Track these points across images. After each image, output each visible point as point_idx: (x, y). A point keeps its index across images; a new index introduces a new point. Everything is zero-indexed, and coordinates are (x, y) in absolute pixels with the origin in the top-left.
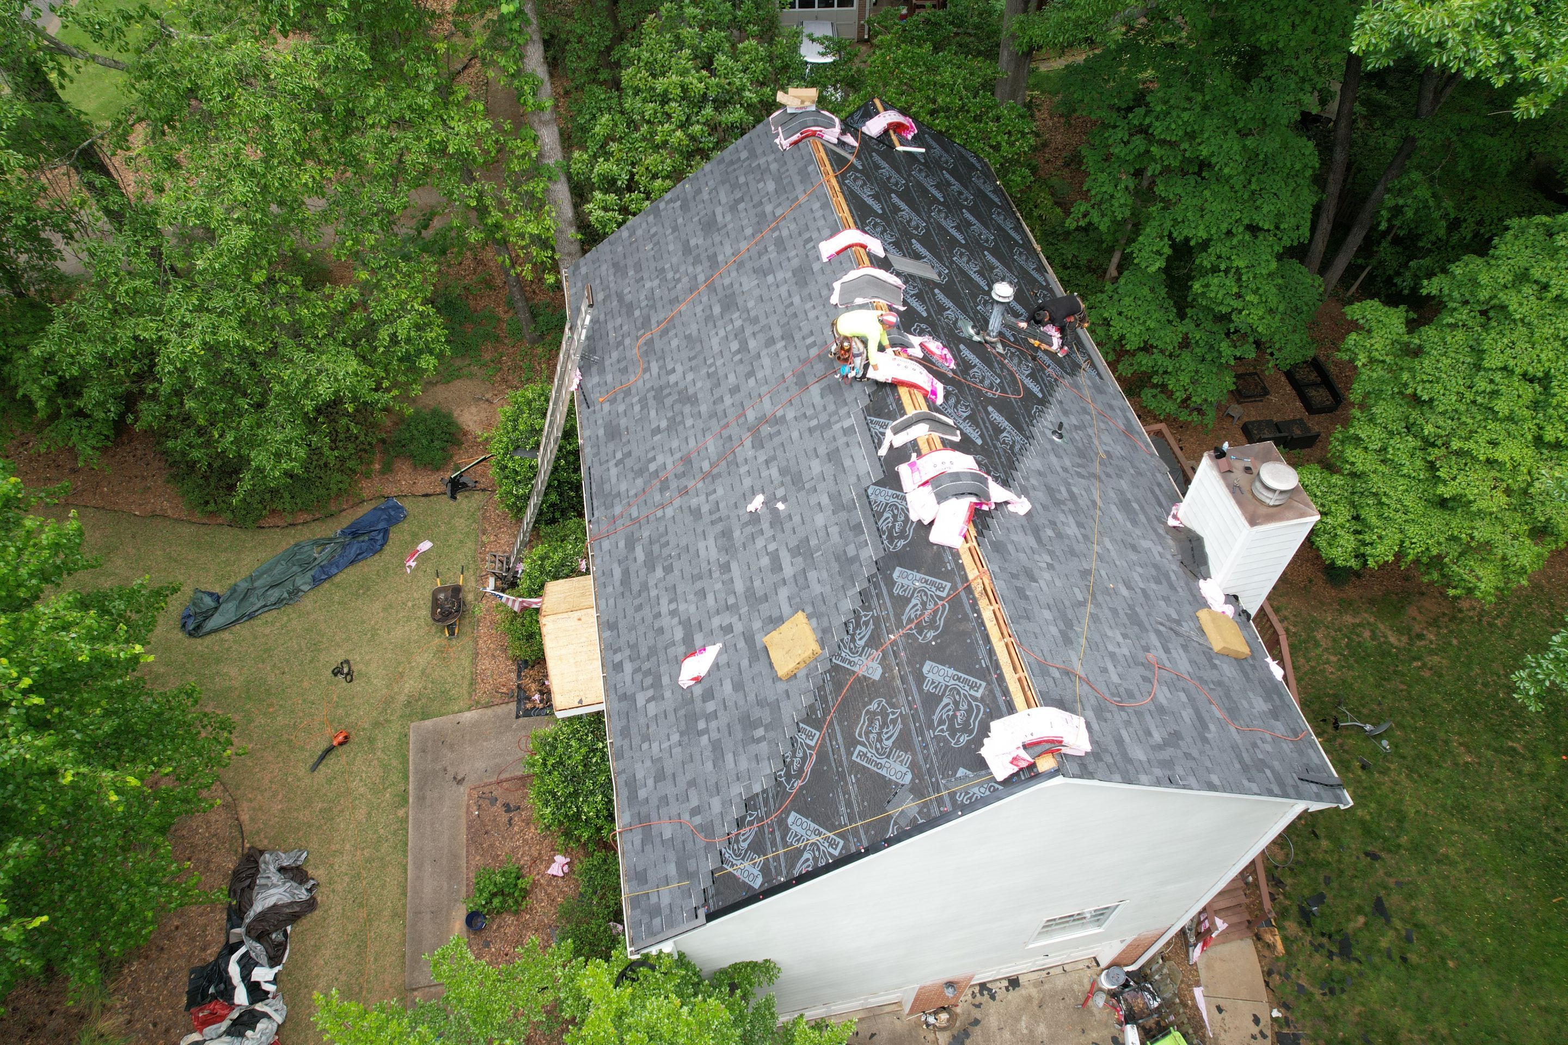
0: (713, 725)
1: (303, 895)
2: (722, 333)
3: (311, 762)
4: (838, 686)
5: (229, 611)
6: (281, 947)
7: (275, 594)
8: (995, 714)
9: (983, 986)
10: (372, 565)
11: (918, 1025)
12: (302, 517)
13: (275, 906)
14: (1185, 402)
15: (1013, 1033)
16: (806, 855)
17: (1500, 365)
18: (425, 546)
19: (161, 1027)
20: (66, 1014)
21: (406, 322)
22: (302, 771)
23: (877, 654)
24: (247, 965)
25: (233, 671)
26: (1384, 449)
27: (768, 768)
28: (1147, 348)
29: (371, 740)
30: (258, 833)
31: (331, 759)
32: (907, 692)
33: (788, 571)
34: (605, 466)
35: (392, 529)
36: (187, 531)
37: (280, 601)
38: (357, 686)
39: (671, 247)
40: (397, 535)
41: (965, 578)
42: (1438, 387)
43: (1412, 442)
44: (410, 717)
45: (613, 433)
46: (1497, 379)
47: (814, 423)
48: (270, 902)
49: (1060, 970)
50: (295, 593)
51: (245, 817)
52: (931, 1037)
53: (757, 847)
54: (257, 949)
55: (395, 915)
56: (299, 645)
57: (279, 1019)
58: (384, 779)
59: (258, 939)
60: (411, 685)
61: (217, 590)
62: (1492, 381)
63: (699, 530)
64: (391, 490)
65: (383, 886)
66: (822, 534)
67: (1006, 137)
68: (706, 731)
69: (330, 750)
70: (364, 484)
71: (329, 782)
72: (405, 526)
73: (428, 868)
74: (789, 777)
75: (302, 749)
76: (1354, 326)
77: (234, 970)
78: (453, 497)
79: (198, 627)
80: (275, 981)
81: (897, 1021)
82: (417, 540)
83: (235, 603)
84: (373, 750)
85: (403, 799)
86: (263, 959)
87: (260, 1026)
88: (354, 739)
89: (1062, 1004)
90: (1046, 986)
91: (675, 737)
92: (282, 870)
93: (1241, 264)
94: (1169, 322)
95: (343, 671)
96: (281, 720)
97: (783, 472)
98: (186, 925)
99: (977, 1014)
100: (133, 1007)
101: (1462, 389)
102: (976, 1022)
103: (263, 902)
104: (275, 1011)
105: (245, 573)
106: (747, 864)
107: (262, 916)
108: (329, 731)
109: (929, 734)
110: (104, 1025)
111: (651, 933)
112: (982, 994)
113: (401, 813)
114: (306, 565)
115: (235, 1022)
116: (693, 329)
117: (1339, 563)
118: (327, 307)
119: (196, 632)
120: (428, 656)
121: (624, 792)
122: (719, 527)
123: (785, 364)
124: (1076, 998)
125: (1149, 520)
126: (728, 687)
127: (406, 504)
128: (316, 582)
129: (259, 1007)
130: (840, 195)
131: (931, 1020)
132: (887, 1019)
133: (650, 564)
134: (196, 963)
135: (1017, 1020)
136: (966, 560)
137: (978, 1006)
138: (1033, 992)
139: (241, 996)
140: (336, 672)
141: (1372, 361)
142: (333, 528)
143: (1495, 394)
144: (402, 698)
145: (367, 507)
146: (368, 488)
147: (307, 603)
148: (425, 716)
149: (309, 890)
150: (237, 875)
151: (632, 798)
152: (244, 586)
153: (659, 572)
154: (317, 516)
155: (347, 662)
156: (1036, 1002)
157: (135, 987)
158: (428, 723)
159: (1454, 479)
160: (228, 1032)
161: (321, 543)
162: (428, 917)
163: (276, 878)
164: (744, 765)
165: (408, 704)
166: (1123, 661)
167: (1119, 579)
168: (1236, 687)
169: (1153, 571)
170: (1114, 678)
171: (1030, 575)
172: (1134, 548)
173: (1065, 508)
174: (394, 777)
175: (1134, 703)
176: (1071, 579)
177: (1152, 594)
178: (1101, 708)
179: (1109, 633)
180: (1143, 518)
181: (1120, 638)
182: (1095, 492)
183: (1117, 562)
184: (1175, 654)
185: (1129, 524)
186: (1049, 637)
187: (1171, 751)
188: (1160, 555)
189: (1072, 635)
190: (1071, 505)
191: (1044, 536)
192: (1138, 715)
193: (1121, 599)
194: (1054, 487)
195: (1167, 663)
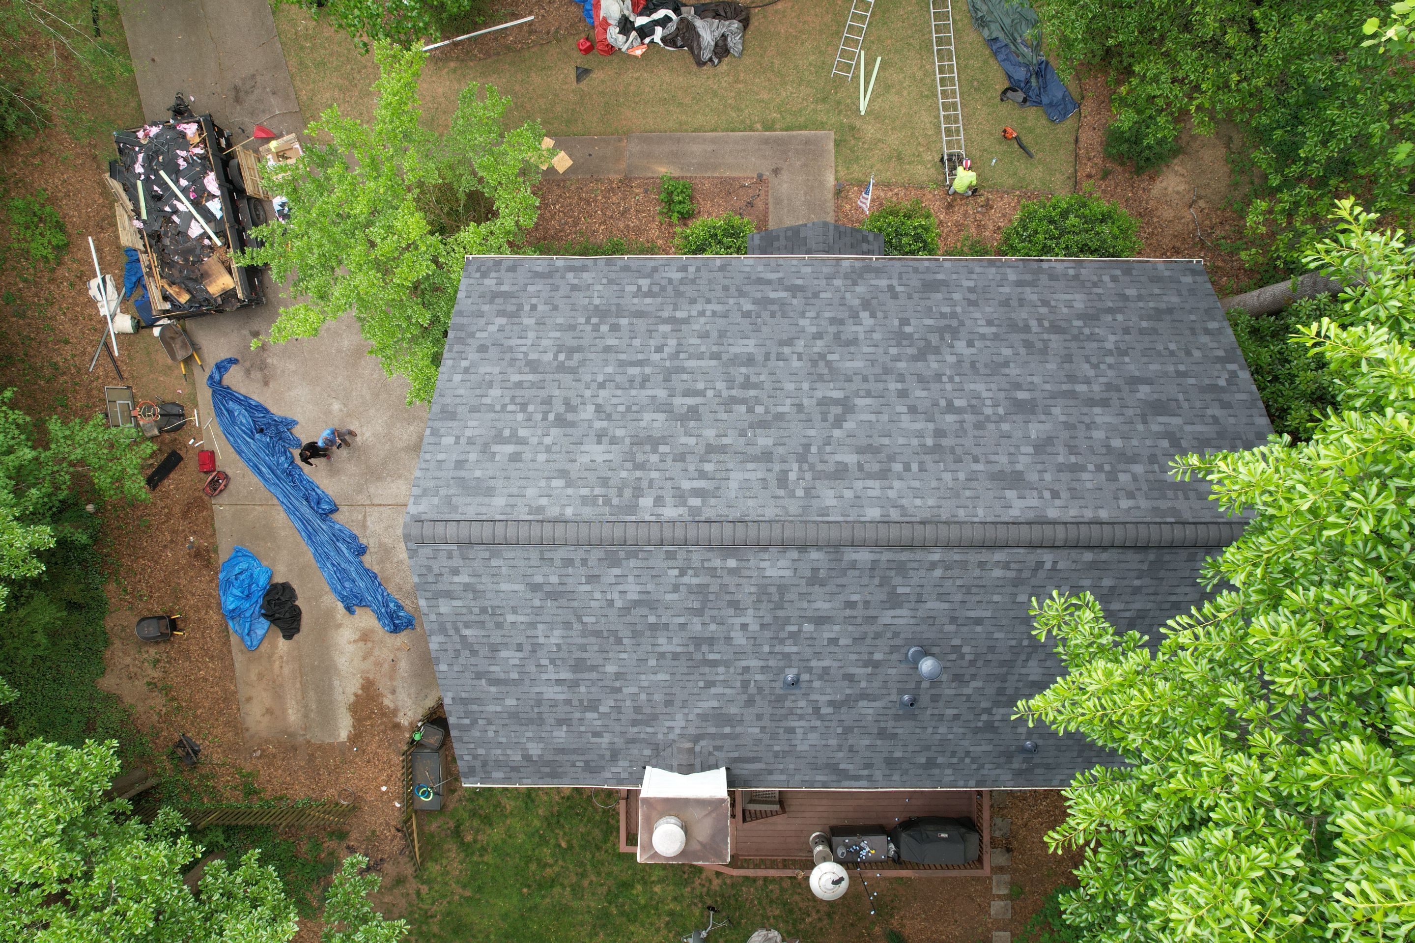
0: (589, 328)
1: (706, 55)
2: (985, 394)
6: (674, 45)
13: (698, 36)
24: (665, 22)
30: (765, 17)
33: (678, 401)
34: (896, 276)
35: (1041, 110)
39: (1152, 367)
44: (840, 131)
47: (814, 450)
48: (701, 31)
50: (982, 23)
51: (779, 6)
54: (674, 26)
55: (681, 125)
57: (624, 48)
58: (789, 111)
59: (680, 27)
60: (870, 130)
63: (768, 342)
64: (1089, 106)
65: (704, 115)
66: (696, 432)
68: (588, 321)
72: (1044, 121)
73: (711, 148)
77: (661, 14)
80: (653, 44)
84: (817, 102)
85: (769, 127)
86: (667, 32)
87: (622, 35)
91: (597, 301)
92: (724, 37)
103: (701, 25)
104: (630, 45)
107: (693, 27)
113: (758, 126)
115: (628, 20)
116: (1013, 371)
120: (896, 145)
121: (578, 264)
122: (760, 358)
123: (901, 441)
127: (1070, 123)
128: (991, 42)
129: (634, 34)
133: (764, 302)
139: (643, 20)
142: (1049, 53)
144: (856, 124)
145: (1072, 85)
146: (1094, 83)
147: (971, 36)
148: (837, 144)
149: (711, 60)
151: (571, 269)
153: (749, 307)
158: (831, 145)
160: (623, 16)
161: (1033, 44)
163: (718, 33)
165: (852, 128)
166: (532, 633)
167: (622, 670)
168: (544, 735)
169: (647, 710)
170: (510, 618)
171: (592, 579)
172: (669, 703)
173: (691, 648)
174: (789, 119)
175: (491, 625)
176: (603, 620)
177: (619, 696)
178: (475, 591)
179: (557, 633)
180: (713, 730)
181: (554, 640)
182: (728, 691)
183: (643, 677)
184: (558, 689)
185: (699, 711)
186: (530, 571)
187: (457, 639)
188: (671, 728)
189: (539, 594)
190: (698, 656)
191: (645, 611)
192: (482, 624)
193: (601, 662)
194: (716, 648)
195: (544, 676)
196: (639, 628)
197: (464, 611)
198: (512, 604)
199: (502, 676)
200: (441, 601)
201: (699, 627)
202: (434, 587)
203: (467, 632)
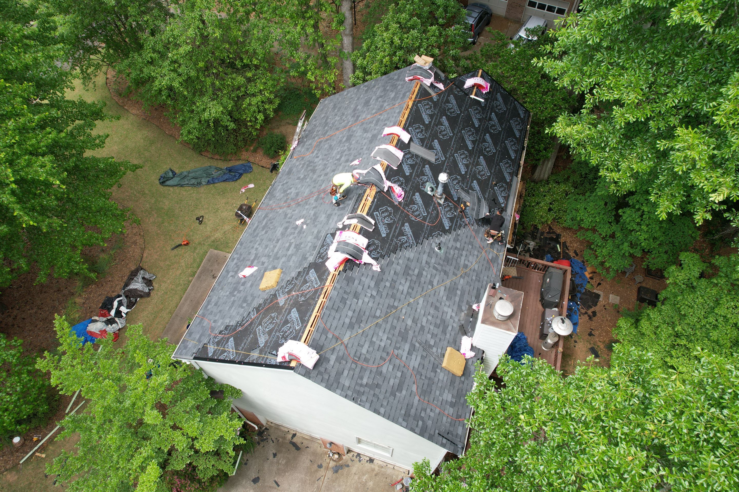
0: (238, 295)
1: (147, 290)
2: (339, 149)
3: (174, 246)
4: (271, 301)
5: (175, 181)
6: (133, 304)
7: (193, 181)
8: (295, 338)
9: (359, 455)
10: (230, 185)
11: (326, 453)
12: (217, 157)
13: (136, 289)
14: (602, 264)
15: (359, 478)
16: (225, 354)
17: (723, 314)
18: (251, 186)
19: (91, 310)
20: (70, 292)
21: (259, 98)
22: (169, 248)
23: (287, 296)
24: (120, 304)
25: (167, 203)
26: (657, 327)
27: (238, 318)
28: (594, 230)
29: (195, 248)
30: (145, 262)
31: (179, 249)
32: (284, 315)
33: (290, 253)
35: (245, 175)
37: (193, 184)
38: (202, 227)
39: (352, 106)
40: (245, 177)
41: (324, 284)
42: (690, 310)
43: (670, 331)
44: (211, 246)
45: (290, 172)
46: (719, 320)
48: (135, 287)
49: (392, 467)
50: (199, 184)
51: (145, 255)
52: (328, 460)
53: (218, 344)
54: (125, 300)
55: (170, 313)
56: (192, 203)
57: (120, 326)
58: (192, 264)
59: (126, 297)
60: (218, 235)
61: (177, 171)
62: (717, 320)
63: (282, 223)
64: (252, 159)
65: (172, 301)
66: (306, 244)
68: (235, 296)
69: (180, 245)
70: (244, 153)
71: (175, 256)
72: (249, 175)
73: (188, 302)
74: (240, 325)
75: (173, 240)
77: (116, 304)
78: (271, 171)
79: (163, 182)
80: (127, 314)
82: (250, 182)
83: (179, 179)
84: (194, 252)
85: (193, 275)
86: (125, 305)
87: (114, 325)
88: (190, 245)
89: (384, 480)
90: (383, 469)
91: (228, 293)
92: (143, 278)
93: (646, 209)
94: (610, 223)
95: (200, 220)
96: (172, 227)
97: (315, 214)
98: (112, 281)
99: (350, 463)
100: (87, 299)
101: (701, 317)
102: (348, 466)
103: (133, 286)
104: (120, 323)
105: (188, 169)
106: (212, 347)
107: (131, 290)
108: (184, 239)
109: (277, 334)
110: (78, 300)
111: (181, 354)
112: (357, 457)
113: (190, 278)
114: (208, 175)
115: (108, 320)
116: (334, 143)
118: (232, 83)
119: (162, 183)
120: (229, 227)
121: (206, 304)
122: (287, 225)
124: (392, 481)
125: (461, 301)
126: (249, 285)
127: (254, 167)
128: (209, 183)
129: (117, 319)
130: (409, 110)
131: (331, 455)
132: (316, 445)
133: (264, 228)
134: (109, 295)
135: (364, 475)
136: (330, 278)
137: (352, 461)
138: (377, 468)
139: (113, 313)
140: (198, 219)
141: (675, 284)
142: (224, 165)
143: (715, 327)
144: (213, 238)
145: (241, 162)
146: (245, 155)
147: (202, 189)
148: (216, 248)
149: (150, 290)
150: (132, 272)
152: (185, 174)
153: (263, 232)
155: (203, 217)
156: (375, 473)
157: (90, 293)
158: (216, 251)
159: (677, 358)
160: (105, 322)
161: (218, 169)
162: (179, 318)
163: (140, 280)
164: (234, 314)
165: (213, 241)
166: (376, 347)
167: (412, 317)
168: (440, 385)
169: (438, 322)
170: (364, 351)
171: (356, 296)
172: (436, 308)
173: (409, 278)
174: (195, 265)
175: (365, 364)
176: (381, 306)
177: (426, 330)
178: (342, 358)
179: (381, 334)
180: (457, 299)
181: (385, 338)
182: (437, 278)
183: (418, 310)
184: (414, 357)
185: (445, 298)
186: (341, 322)
187: (367, 389)
188: (451, 317)
189: (356, 326)
190: (414, 278)
191: (382, 284)
192: (363, 369)
193: (404, 324)
194: (412, 267)
195: (404, 358)
196: (390, 293)
197: (351, 373)
198: (356, 344)
199: (397, 381)
200: (342, 380)
201: (399, 268)
202: (332, 379)
203: (365, 381)
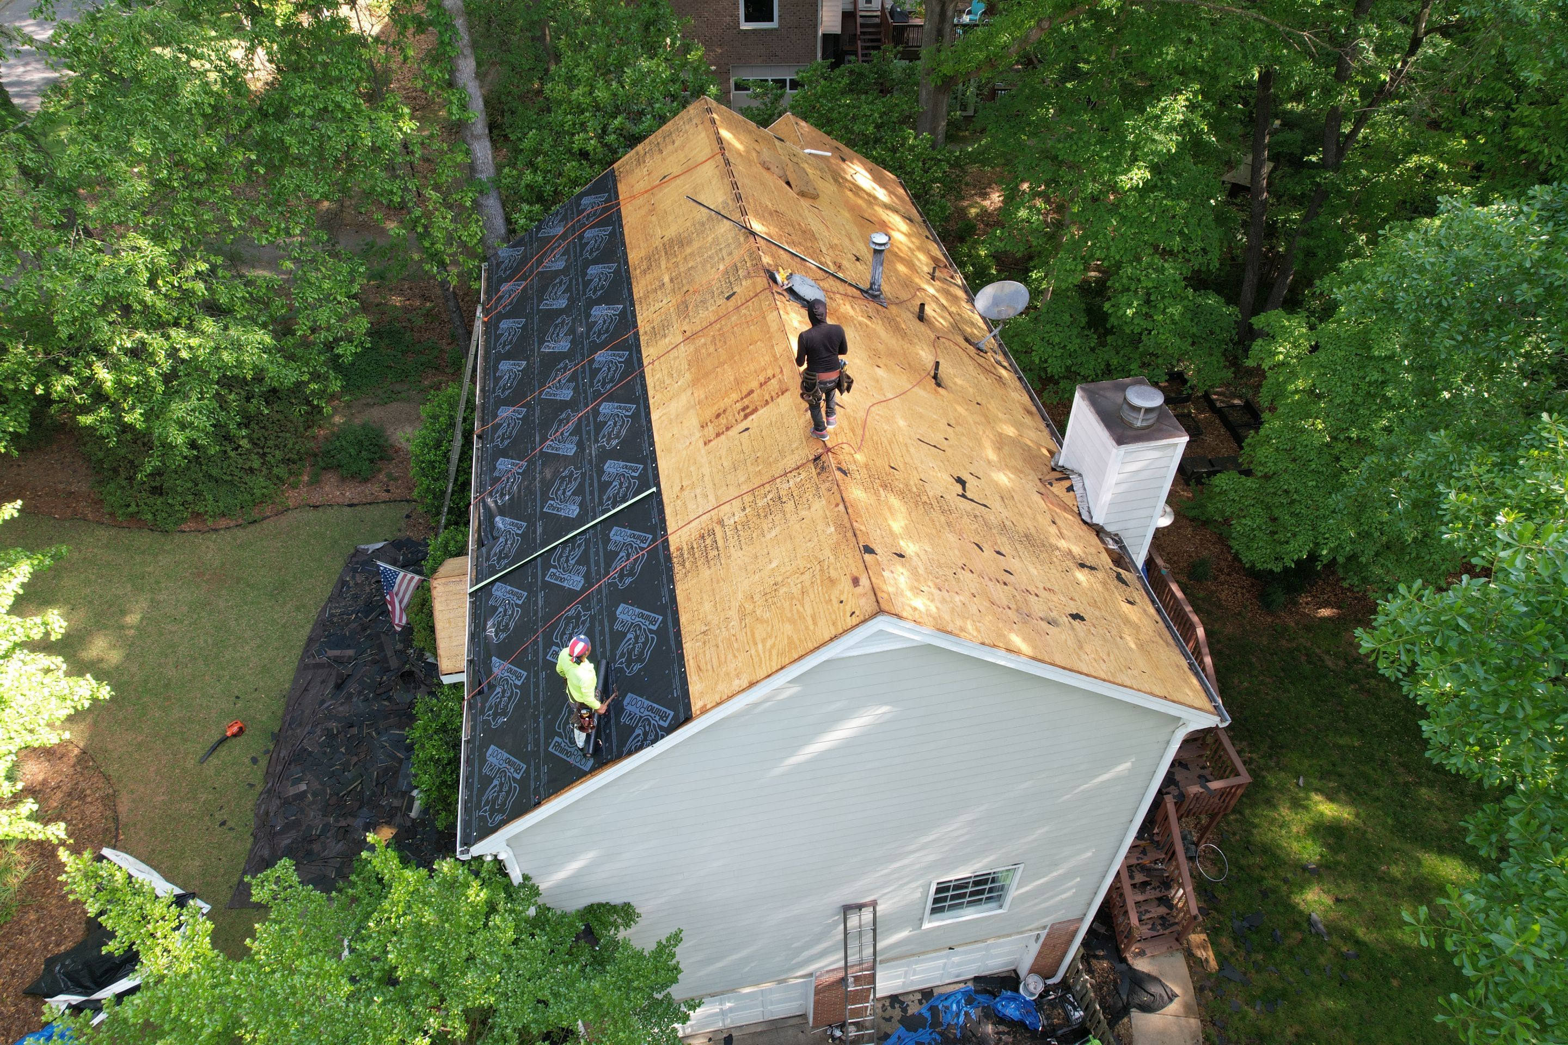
3: (201, 753)
9: (895, 999)
12: (223, 523)
22: (191, 762)
31: (223, 751)
36: (103, 534)
51: (124, 809)
56: (206, 641)
64: (317, 499)
67: (920, 164)
69: (223, 740)
70: (290, 493)
71: (218, 773)
76: (1260, 334)
81: (801, 1035)
88: (249, 731)
96: (175, 714)
99: (887, 1027)
112: (893, 1007)
117: (1259, 566)
131: (837, 1033)
132: (790, 1032)
137: (889, 1019)
146: (294, 496)
154: (240, 521)
